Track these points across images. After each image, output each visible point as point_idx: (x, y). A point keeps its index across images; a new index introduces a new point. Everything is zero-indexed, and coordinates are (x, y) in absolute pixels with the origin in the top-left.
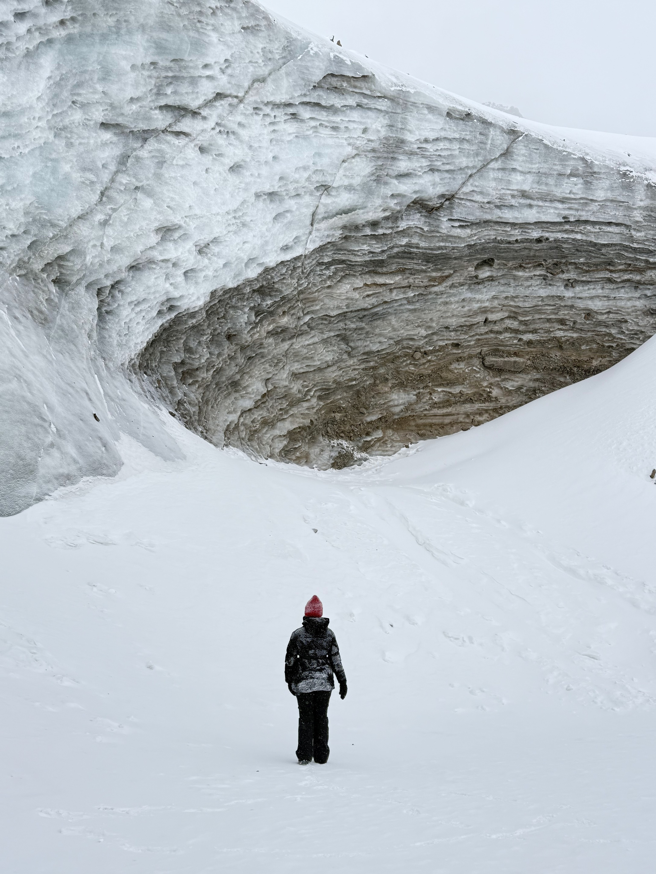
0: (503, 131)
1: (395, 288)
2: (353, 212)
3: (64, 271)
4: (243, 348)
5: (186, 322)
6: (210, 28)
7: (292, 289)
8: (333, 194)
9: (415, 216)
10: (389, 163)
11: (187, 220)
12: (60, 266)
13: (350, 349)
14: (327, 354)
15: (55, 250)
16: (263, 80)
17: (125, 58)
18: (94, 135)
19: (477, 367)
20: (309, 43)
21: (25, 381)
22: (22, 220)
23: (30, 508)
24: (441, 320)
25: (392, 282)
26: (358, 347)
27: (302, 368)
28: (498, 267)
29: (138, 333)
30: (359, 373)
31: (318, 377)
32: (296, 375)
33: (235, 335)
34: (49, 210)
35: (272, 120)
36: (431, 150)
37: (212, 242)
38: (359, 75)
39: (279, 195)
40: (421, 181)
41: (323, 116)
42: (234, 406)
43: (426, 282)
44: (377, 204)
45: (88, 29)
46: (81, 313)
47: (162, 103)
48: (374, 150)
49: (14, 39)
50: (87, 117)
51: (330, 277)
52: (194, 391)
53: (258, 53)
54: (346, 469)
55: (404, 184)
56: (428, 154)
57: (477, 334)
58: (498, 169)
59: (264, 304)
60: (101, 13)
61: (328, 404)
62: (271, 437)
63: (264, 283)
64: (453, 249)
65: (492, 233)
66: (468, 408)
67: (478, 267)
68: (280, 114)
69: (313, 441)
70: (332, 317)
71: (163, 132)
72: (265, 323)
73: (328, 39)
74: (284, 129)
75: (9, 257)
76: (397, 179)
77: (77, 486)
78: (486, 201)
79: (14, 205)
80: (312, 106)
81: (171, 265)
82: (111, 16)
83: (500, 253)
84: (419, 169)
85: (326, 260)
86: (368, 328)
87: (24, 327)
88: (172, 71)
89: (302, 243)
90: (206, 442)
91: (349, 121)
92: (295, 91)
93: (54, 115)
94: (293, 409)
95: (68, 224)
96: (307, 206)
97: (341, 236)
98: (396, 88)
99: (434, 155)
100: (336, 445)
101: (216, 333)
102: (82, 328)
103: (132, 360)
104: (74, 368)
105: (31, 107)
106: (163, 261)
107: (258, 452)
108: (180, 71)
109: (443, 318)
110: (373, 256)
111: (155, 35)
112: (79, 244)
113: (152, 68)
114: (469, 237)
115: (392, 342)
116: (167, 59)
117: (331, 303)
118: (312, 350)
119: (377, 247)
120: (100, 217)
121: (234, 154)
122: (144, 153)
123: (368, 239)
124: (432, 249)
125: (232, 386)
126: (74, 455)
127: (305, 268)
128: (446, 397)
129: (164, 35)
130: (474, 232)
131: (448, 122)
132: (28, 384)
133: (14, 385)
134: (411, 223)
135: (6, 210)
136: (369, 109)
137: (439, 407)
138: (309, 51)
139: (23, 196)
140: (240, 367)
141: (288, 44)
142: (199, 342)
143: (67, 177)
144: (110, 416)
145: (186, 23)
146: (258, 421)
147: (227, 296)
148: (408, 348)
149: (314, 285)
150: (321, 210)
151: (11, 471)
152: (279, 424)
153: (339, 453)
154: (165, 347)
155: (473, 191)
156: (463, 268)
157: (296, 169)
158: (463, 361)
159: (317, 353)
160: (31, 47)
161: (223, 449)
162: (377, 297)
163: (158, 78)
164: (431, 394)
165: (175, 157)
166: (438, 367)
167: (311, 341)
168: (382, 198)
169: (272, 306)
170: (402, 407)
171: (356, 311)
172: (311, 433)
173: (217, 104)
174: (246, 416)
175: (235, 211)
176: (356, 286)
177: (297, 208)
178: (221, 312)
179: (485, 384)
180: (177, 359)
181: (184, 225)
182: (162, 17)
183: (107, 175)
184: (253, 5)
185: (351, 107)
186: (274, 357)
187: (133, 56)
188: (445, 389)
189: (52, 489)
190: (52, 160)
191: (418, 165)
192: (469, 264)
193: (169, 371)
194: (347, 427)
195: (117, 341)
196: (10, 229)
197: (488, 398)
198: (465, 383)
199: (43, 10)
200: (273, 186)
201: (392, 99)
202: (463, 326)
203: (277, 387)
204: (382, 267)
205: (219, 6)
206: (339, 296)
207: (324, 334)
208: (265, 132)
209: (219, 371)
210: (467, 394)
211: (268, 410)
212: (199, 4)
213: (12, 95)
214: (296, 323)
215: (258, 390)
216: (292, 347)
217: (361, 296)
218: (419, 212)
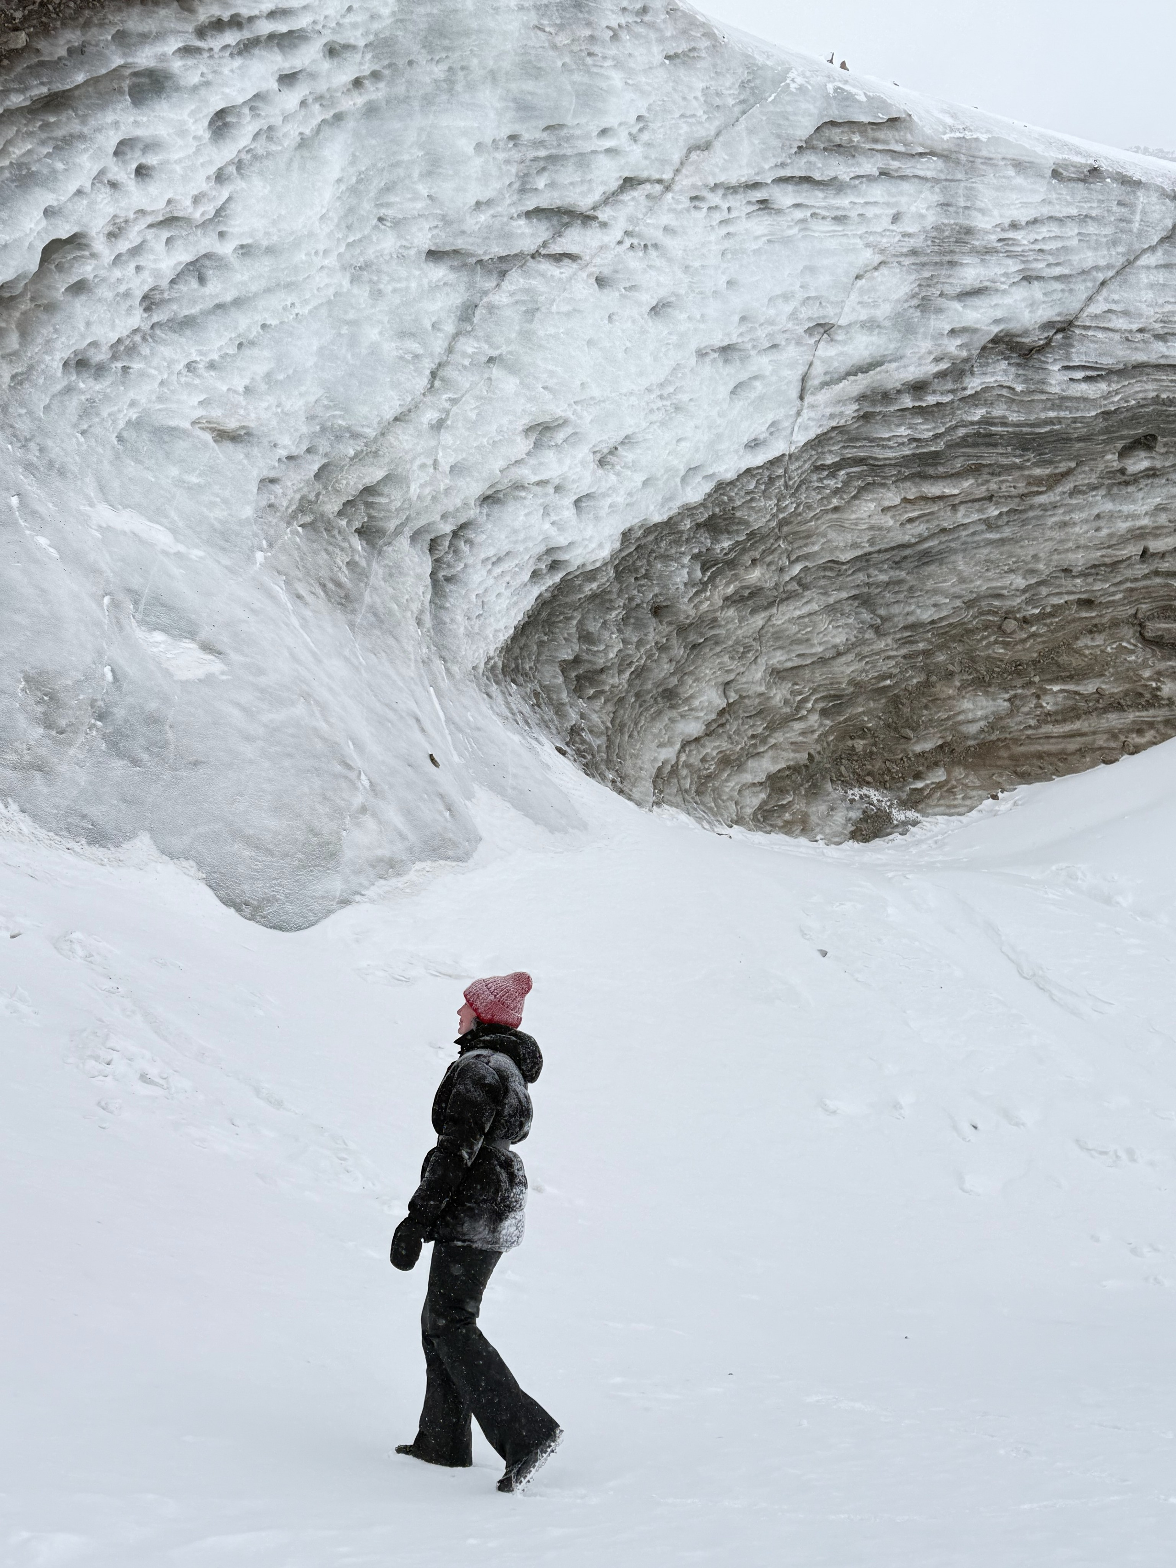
0: (1164, 194)
1: (962, 503)
2: (878, 369)
3: (374, 513)
4: (682, 630)
5: (580, 588)
6: (609, 63)
7: (768, 517)
8: (839, 338)
9: (997, 365)
10: (944, 272)
11: (578, 408)
12: (369, 505)
13: (879, 621)
14: (835, 632)
15: (359, 477)
16: (705, 146)
17: (465, 133)
18: (417, 273)
19: (1129, 642)
20: (788, 70)
21: (317, 702)
22: (304, 429)
23: (332, 916)
24: (1056, 557)
25: (956, 492)
26: (894, 616)
27: (789, 660)
28: (1163, 450)
29: (499, 612)
30: (897, 664)
31: (819, 676)
32: (778, 672)
33: (667, 606)
34: (346, 410)
35: (725, 215)
36: (1025, 242)
37: (622, 443)
38: (882, 117)
39: (740, 350)
40: (1008, 300)
41: (817, 199)
42: (669, 733)
43: (1022, 488)
44: (923, 351)
45: (400, 89)
46: (403, 583)
47: (531, 204)
48: (914, 252)
49: (277, 121)
50: (404, 243)
51: (836, 492)
52: (597, 708)
53: (696, 98)
54: (877, 842)
55: (975, 308)
56: (1020, 249)
57: (1127, 580)
58: (1157, 267)
59: (718, 548)
60: (422, 58)
61: (840, 723)
62: (738, 787)
63: (717, 510)
64: (1075, 422)
65: (1150, 386)
66: (1114, 720)
67: (1124, 453)
68: (738, 204)
69: (814, 792)
70: (843, 564)
71: (533, 256)
72: (721, 582)
73: (823, 60)
74: (746, 230)
75: (284, 495)
76: (960, 301)
77: (406, 878)
78: (1135, 327)
79: (288, 405)
80: (797, 184)
81: (552, 491)
82: (438, 62)
83: (1169, 422)
84: (1003, 279)
85: (829, 460)
86: (911, 580)
87: (314, 611)
88: (545, 147)
89: (784, 433)
90: (621, 798)
91: (867, 203)
92: (765, 159)
93: (349, 245)
94: (776, 735)
95: (379, 430)
96: (792, 365)
97: (856, 414)
98: (952, 135)
99: (1030, 250)
100: (857, 798)
101: (634, 604)
102: (407, 608)
103: (490, 659)
104: (395, 677)
105: (311, 235)
106: (539, 483)
107: (715, 815)
108: (559, 145)
109: (1059, 553)
110: (917, 447)
111: (514, 86)
112: (397, 465)
113: (511, 145)
114: (1105, 398)
115: (958, 603)
116: (536, 127)
117: (839, 539)
118: (806, 626)
119: (925, 430)
120: (430, 416)
121: (659, 284)
122: (501, 298)
123: (909, 416)
124: (1032, 425)
125: (663, 698)
126: (401, 826)
127: (790, 479)
128: (1070, 703)
129: (529, 85)
130: (1114, 386)
131: (1054, 188)
132: (323, 707)
133: (299, 710)
134: (990, 380)
135: (276, 414)
136: (903, 178)
137: (1057, 722)
138: (788, 85)
139: (303, 389)
140: (678, 662)
141: (750, 77)
142: (605, 623)
143: (374, 350)
144: (456, 758)
145: (567, 60)
146: (713, 759)
147: (651, 538)
148: (989, 612)
149: (809, 507)
150: (818, 369)
151: (300, 855)
152: (751, 764)
153: (864, 812)
154: (546, 634)
155: (1110, 311)
156: (1094, 457)
157: (770, 300)
158: (1100, 632)
159: (817, 631)
160: (307, 132)
161: (651, 811)
162: (928, 521)
163: (522, 162)
164: (1038, 697)
165: (554, 300)
166: (1050, 645)
167: (805, 610)
168: (934, 338)
169: (731, 550)
170: (982, 723)
171: (886, 550)
172: (811, 777)
173: (626, 197)
174: (690, 751)
175: (662, 385)
176: (887, 504)
177: (773, 370)
178: (641, 566)
179: (1147, 674)
180: (567, 654)
181: (573, 417)
182: (526, 53)
183: (440, 342)
184: (685, 14)
185: (869, 178)
186: (737, 642)
187: (478, 128)
188: (1066, 687)
189: (366, 883)
190: (348, 323)
191: (1000, 271)
192: (1107, 448)
193: (553, 676)
194: (879, 764)
195: (466, 628)
196: (285, 447)
197: (1155, 700)
198: (1107, 673)
199: (326, 65)
200: (729, 335)
201: (946, 157)
202: (1099, 566)
203: (745, 697)
204: (935, 465)
205: (623, 22)
206: (856, 524)
207: (830, 596)
208: (713, 238)
209: (640, 673)
210: (1112, 695)
211: (730, 737)
212: (589, 24)
213: (279, 216)
214: (776, 578)
215: (710, 703)
216: (770, 623)
217: (896, 521)
218: (1005, 359)
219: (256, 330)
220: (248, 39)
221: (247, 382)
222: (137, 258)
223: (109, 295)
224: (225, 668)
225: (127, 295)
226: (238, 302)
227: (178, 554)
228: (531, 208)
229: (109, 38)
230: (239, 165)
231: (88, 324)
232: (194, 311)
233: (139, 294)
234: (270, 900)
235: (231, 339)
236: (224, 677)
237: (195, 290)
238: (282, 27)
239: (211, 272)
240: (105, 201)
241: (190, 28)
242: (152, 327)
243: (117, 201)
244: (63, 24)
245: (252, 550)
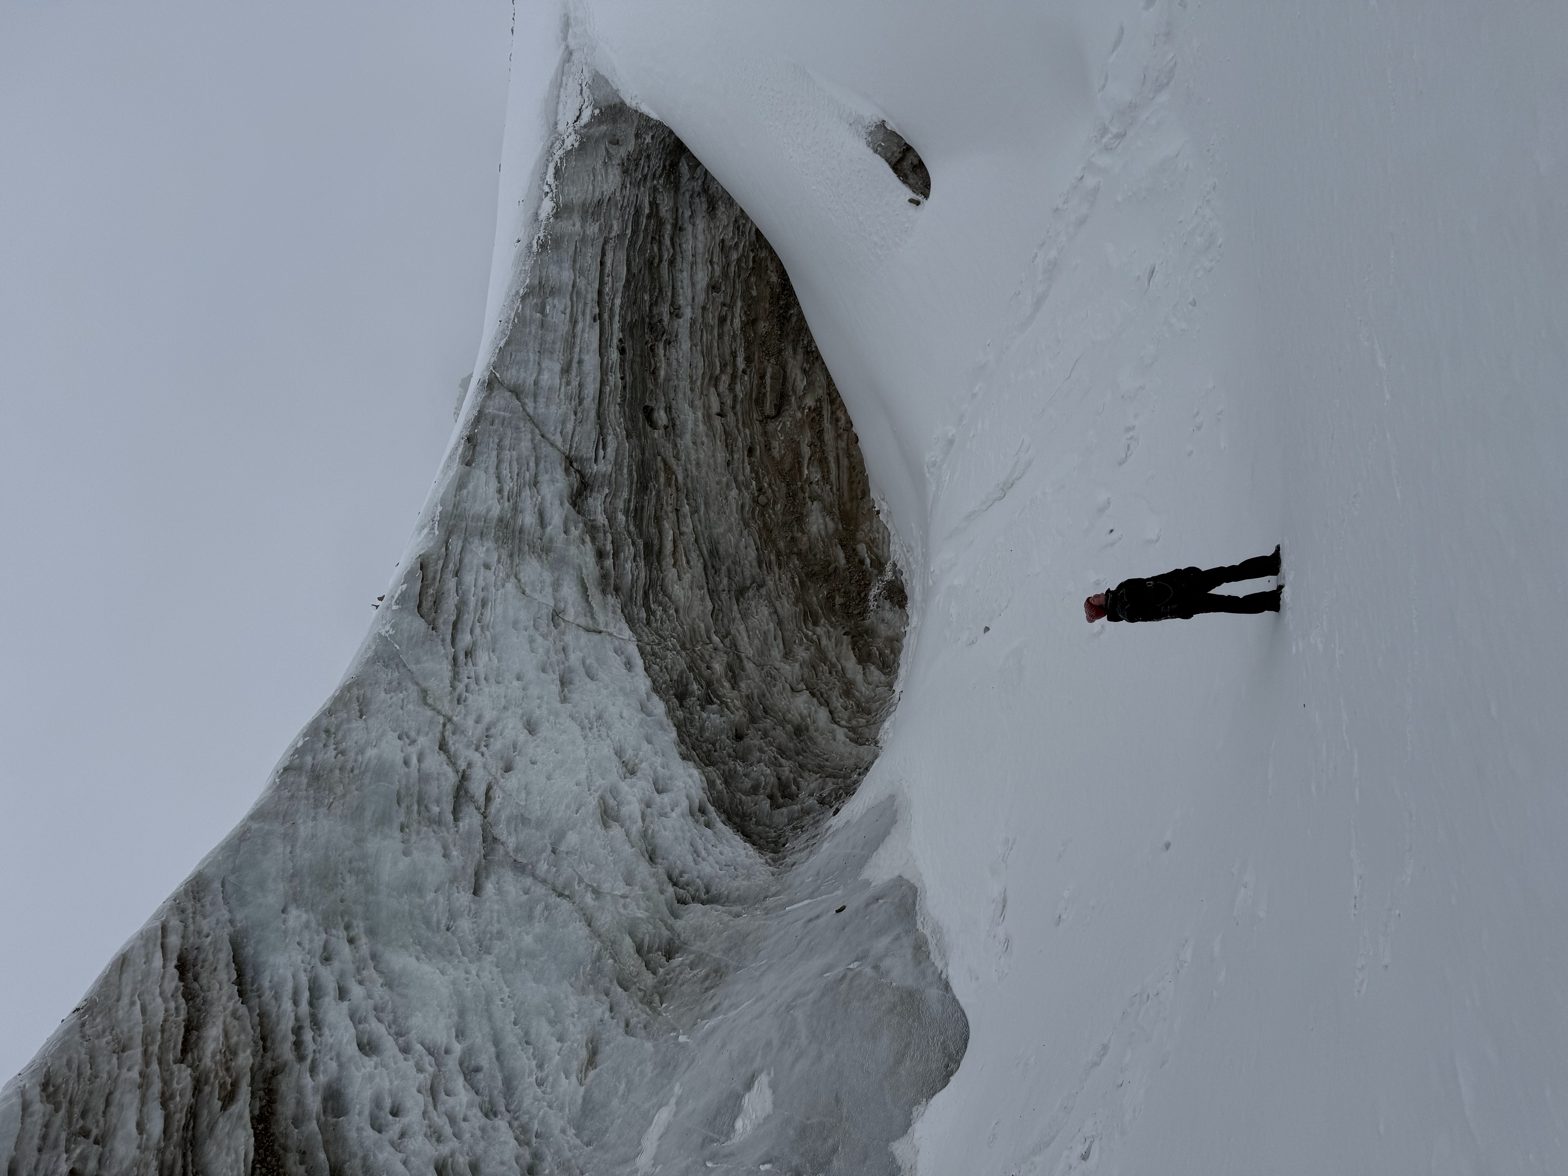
0: (488, 397)
1: (679, 529)
2: (586, 581)
3: (656, 946)
4: (753, 720)
5: (720, 792)
6: (360, 758)
7: (679, 657)
8: (563, 606)
9: (591, 504)
10: (526, 537)
11: (593, 788)
12: (650, 950)
13: (754, 585)
14: (760, 614)
15: (629, 956)
16: (424, 693)
17: (395, 863)
18: (488, 903)
19: (778, 426)
20: (380, 634)
21: (794, 1000)
22: (591, 997)
23: (958, 998)
24: (719, 470)
25: (671, 532)
26: (752, 574)
27: (778, 645)
28: (654, 402)
29: (733, 853)
30: (784, 573)
31: (790, 626)
32: (786, 654)
33: (736, 730)
34: (580, 964)
35: (472, 681)
36: (512, 484)
37: (620, 758)
38: (419, 573)
39: (564, 673)
40: (548, 497)
41: (469, 618)
42: (826, 732)
43: (672, 490)
44: (576, 551)
45: (359, 909)
46: (708, 926)
47: (450, 817)
48: (511, 556)
49: (371, 1002)
50: (466, 912)
51: (665, 611)
52: (806, 783)
53: (391, 698)
54: (907, 591)
55: (552, 518)
56: (515, 488)
57: (737, 426)
58: (535, 402)
59: (697, 693)
60: (340, 892)
61: (823, 613)
62: (866, 685)
63: (671, 692)
64: (632, 456)
65: (612, 409)
66: (829, 436)
67: (653, 425)
68: (466, 671)
69: (870, 632)
70: (714, 607)
71: (485, 817)
72: (721, 691)
73: (376, 611)
74: (484, 667)
75: (638, 1016)
76: (546, 527)
77: (929, 937)
78: (573, 417)
79: (573, 1008)
80: (457, 631)
81: (649, 810)
82: (344, 881)
83: (636, 398)
84: (534, 499)
85: (643, 614)
86: (728, 563)
87: (725, 999)
88: (412, 805)
89: (623, 644)
90: (872, 770)
91: (475, 586)
92: (438, 652)
93: (463, 955)
94: (830, 657)
95: (597, 939)
96: (578, 638)
97: (614, 596)
98: (436, 528)
99: (517, 481)
100: (876, 603)
101: (733, 754)
102: (727, 924)
103: (766, 862)
104: (777, 936)
105: (454, 983)
106: (643, 820)
107: (885, 702)
108: (411, 795)
109: (717, 468)
110: (640, 557)
111: (367, 826)
112: (622, 926)
113: (407, 830)
114: (617, 437)
115: (745, 533)
116: (397, 811)
117: (697, 610)
118: (755, 633)
119: (629, 551)
120: (589, 899)
121: (513, 728)
122: (511, 842)
123: (619, 562)
124: (632, 483)
125: (801, 735)
126: (889, 939)
127: (654, 641)
128: (816, 463)
129: (368, 814)
130: (611, 431)
131: (478, 465)
132: (798, 995)
133: (799, 1014)
134: (599, 509)
135: (579, 1018)
136: (461, 561)
137: (828, 472)
138: (390, 635)
139: (562, 996)
140: (776, 724)
141: (382, 661)
142: (745, 775)
143: (539, 939)
144: (839, 892)
145: (354, 787)
146: (845, 702)
147: (687, 739)
148: (753, 513)
149: (674, 629)
150: (582, 621)
151: (910, 1021)
152: (849, 675)
153: (886, 599)
154: (751, 819)
155: (561, 433)
156: (655, 445)
157: (532, 652)
158: (770, 443)
159: (759, 627)
160: (381, 981)
161: (881, 748)
162: (689, 551)
163: (419, 822)
164: (811, 483)
165: (517, 803)
166: (777, 475)
167: (745, 634)
168: (568, 545)
169: (700, 684)
170: (828, 519)
171: (707, 578)
172: (861, 634)
173: (452, 749)
174: (839, 718)
175: (583, 728)
176: (676, 578)
177: (580, 651)
178: (707, 747)
179: (799, 415)
180: (766, 804)
181: (599, 793)
182: (346, 816)
183: (538, 889)
184: (334, 704)
185: (459, 584)
186: (764, 681)
187: (393, 853)
188: (806, 465)
189: (932, 968)
190: (518, 958)
191: (529, 501)
192: (650, 436)
193: (781, 816)
194: (853, 588)
195: (743, 880)
196: (603, 1013)
197: (817, 410)
198: (798, 440)
199: (336, 964)
200: (553, 680)
201: (450, 533)
202: (726, 443)
203: (802, 678)
204: (652, 545)
205: (333, 747)
206: (688, 598)
207: (735, 617)
208: (487, 690)
209: (782, 751)
210: (812, 437)
211: (830, 689)
212: (331, 771)
213: (438, 1006)
214: (721, 653)
215: (806, 702)
216: (752, 658)
217: (688, 572)
218: (586, 499)
219: (518, 1030)
220: (311, 1022)
221: (554, 1039)
222: (458, 1120)
223: (482, 1144)
224: (765, 1072)
225: (483, 1130)
226: (496, 1043)
227: (677, 1104)
228: (452, 817)
229: (296, 1130)
230: (399, 1034)
231: (502, 1163)
232: (499, 1077)
233: (484, 1120)
234: (944, 1047)
235: (522, 1050)
236: (772, 1073)
237: (485, 1075)
238: (306, 995)
239: (473, 1062)
240: (414, 1142)
241: (297, 1066)
242: (509, 1111)
243: (414, 1133)
244: (282, 1167)
245: (678, 1044)
